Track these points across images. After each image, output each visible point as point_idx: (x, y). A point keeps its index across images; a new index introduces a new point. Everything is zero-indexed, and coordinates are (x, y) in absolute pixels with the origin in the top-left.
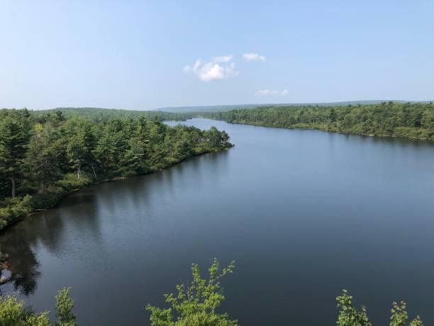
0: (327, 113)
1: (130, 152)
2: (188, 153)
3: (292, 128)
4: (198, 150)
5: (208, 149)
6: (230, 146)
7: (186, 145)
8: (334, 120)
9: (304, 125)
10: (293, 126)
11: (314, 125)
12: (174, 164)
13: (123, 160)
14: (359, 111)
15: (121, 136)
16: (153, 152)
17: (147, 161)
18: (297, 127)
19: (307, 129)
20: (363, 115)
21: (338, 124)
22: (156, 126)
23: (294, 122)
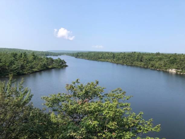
0: (112, 56)
1: (14, 66)
2: (45, 68)
3: (98, 61)
4: (50, 67)
5: (56, 67)
6: (66, 66)
7: (44, 65)
8: (114, 58)
9: (103, 60)
10: (99, 60)
11: (107, 60)
12: (36, 72)
13: (11, 69)
14: (123, 55)
15: (12, 59)
16: (27, 66)
17: (24, 70)
18: (101, 61)
19: (104, 61)
20: (124, 57)
21: (115, 60)
22: (33, 57)
23: (99, 58)
